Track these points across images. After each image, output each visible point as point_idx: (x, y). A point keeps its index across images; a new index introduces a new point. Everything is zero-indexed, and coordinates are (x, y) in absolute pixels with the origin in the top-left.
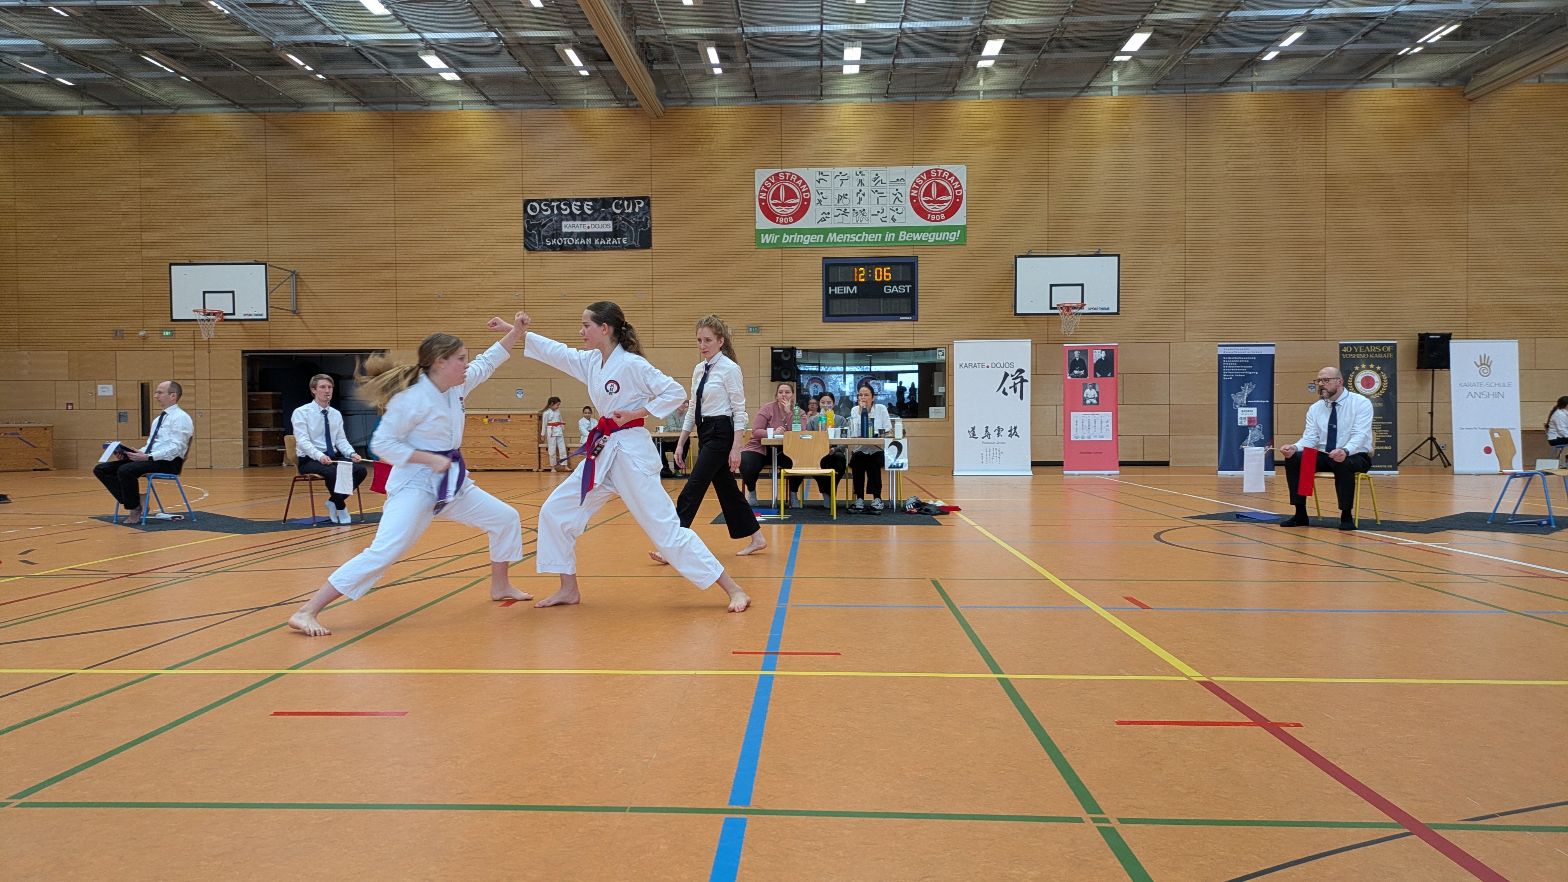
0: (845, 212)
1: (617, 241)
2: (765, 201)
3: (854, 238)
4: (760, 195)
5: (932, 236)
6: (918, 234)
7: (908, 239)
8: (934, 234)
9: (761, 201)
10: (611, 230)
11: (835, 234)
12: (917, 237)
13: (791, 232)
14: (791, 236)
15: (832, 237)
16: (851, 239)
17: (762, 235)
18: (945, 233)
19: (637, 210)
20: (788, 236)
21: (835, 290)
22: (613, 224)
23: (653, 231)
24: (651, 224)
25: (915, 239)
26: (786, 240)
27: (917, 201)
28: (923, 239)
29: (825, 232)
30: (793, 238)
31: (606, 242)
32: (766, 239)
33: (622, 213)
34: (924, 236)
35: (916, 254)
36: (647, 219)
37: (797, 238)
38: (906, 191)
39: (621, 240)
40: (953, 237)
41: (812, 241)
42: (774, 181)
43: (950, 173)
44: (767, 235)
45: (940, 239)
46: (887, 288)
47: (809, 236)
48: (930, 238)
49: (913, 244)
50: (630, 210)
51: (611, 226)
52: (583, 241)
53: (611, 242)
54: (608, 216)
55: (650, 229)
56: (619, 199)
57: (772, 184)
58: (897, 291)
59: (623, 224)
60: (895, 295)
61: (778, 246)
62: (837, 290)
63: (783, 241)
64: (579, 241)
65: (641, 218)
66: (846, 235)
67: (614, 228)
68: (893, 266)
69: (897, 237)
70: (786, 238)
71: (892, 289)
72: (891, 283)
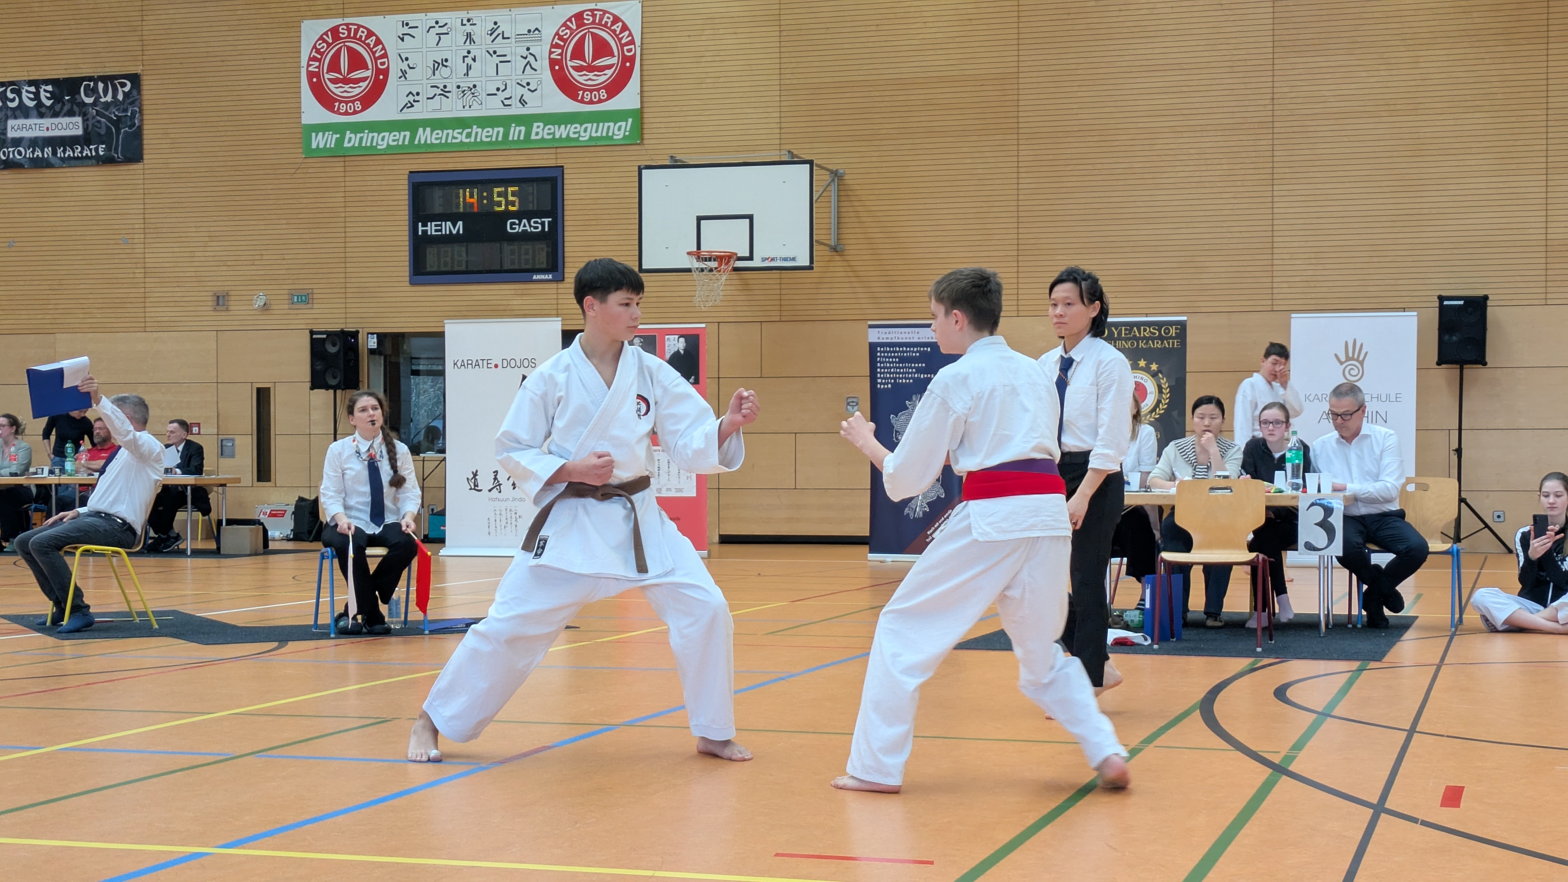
0: (445, 92)
1: (91, 150)
2: (317, 75)
3: (458, 136)
4: (309, 65)
5: (585, 131)
6: (563, 127)
7: (546, 137)
8: (589, 125)
9: (311, 75)
10: (79, 132)
11: (428, 130)
12: (562, 132)
13: (358, 128)
14: (359, 135)
15: (424, 136)
16: (454, 138)
17: (314, 134)
18: (606, 125)
19: (120, 97)
20: (353, 136)
21: (429, 228)
22: (84, 121)
23: (145, 132)
24: (142, 120)
25: (557, 136)
26: (349, 142)
27: (561, 68)
28: (572, 135)
29: (412, 126)
30: (361, 139)
31: (74, 152)
32: (319, 141)
33: (94, 104)
34: (572, 130)
35: (560, 163)
36: (134, 113)
37: (367, 139)
38: (542, 50)
39: (97, 150)
40: (620, 130)
41: (391, 143)
42: (330, 41)
43: (615, 16)
44: (321, 134)
45: (599, 134)
46: (512, 224)
47: (387, 134)
48: (582, 134)
49: (557, 144)
50: (109, 98)
51: (80, 125)
52: (38, 153)
53: (81, 152)
54: (76, 108)
55: (140, 128)
56: (90, 79)
57: (329, 45)
58: (528, 228)
59: (99, 122)
60: (525, 236)
61: (338, 154)
62: (431, 228)
63: (346, 145)
64: (33, 152)
65: (126, 110)
66: (445, 132)
67: (85, 129)
68: (523, 185)
69: (528, 133)
70: (350, 139)
71: (519, 225)
72: (519, 215)
